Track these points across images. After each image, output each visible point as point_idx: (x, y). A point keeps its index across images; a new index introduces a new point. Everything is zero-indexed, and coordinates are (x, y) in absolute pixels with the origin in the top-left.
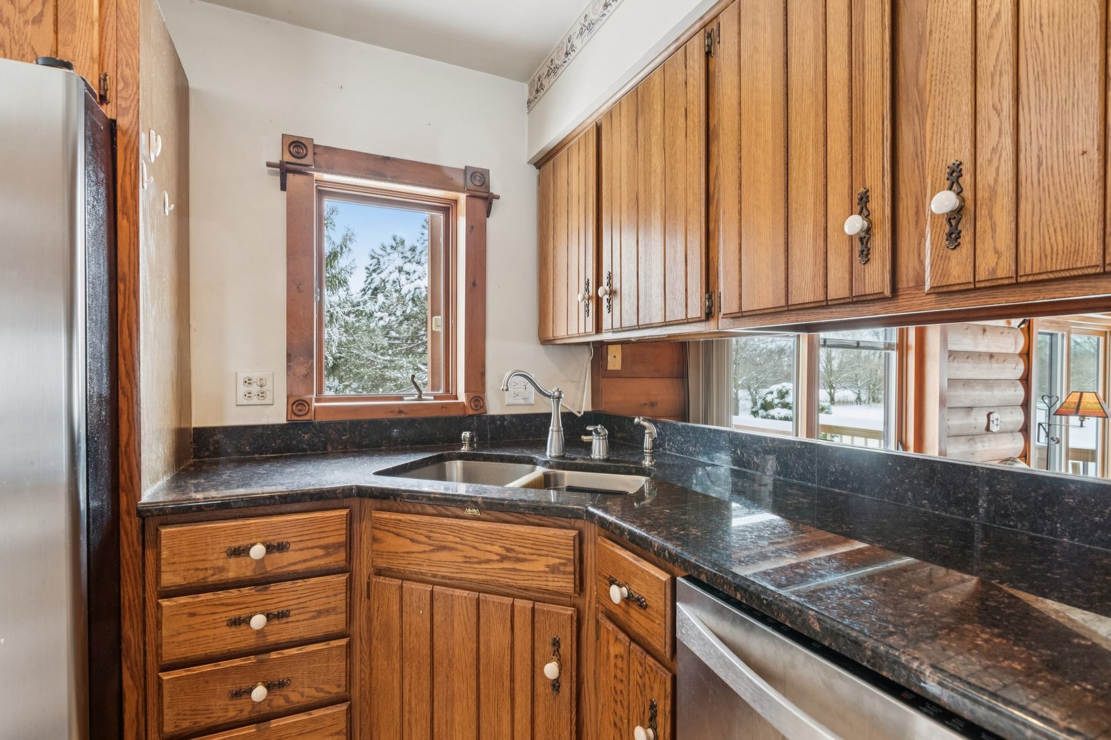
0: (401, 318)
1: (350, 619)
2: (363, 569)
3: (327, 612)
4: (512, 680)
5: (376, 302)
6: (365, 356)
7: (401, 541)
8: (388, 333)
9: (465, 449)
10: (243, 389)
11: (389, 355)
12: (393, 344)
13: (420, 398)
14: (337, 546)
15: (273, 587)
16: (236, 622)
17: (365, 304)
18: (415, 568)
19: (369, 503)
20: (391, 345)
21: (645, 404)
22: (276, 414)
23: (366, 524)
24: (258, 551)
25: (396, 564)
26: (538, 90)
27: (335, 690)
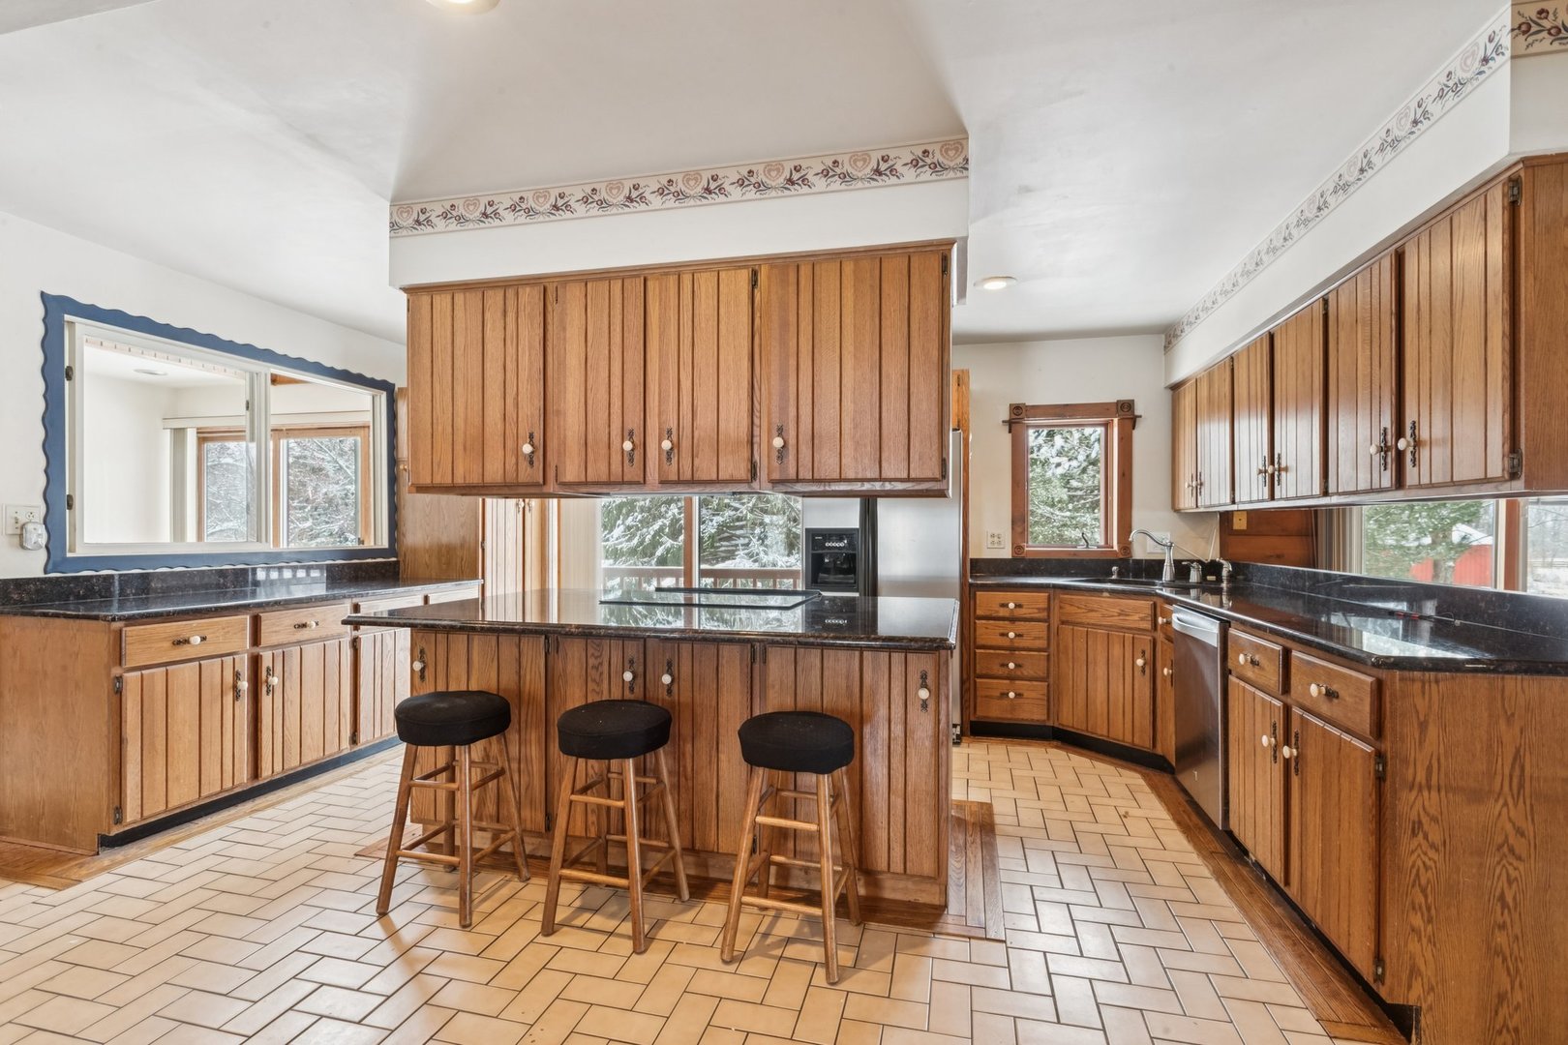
0: (1085, 464)
1: (1049, 644)
2: (1055, 621)
3: (1039, 638)
4: (1124, 670)
5: (1053, 446)
6: (1040, 511)
7: (1073, 608)
8: (1068, 482)
9: (1114, 577)
10: (990, 539)
11: (1070, 511)
12: (1074, 496)
13: (1087, 547)
14: (1044, 609)
15: (1017, 623)
16: (1003, 635)
17: (1039, 450)
18: (1080, 620)
19: (1058, 591)
20: (1071, 498)
21: (1271, 556)
22: (1006, 553)
23: (1057, 601)
24: (1012, 605)
25: (1070, 619)
26: (1168, 346)
27: (1041, 674)
